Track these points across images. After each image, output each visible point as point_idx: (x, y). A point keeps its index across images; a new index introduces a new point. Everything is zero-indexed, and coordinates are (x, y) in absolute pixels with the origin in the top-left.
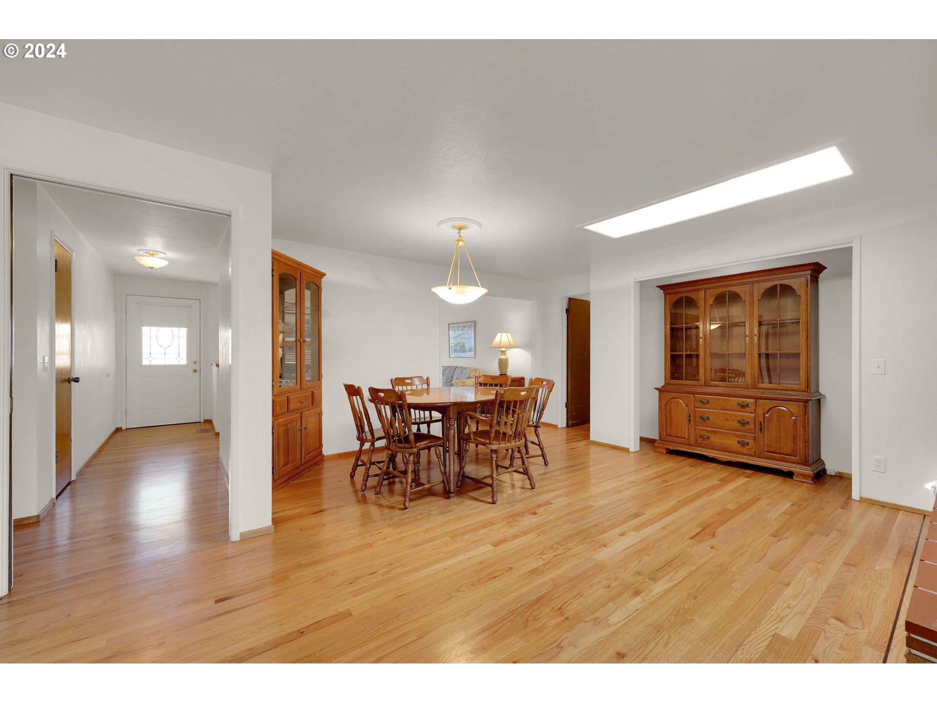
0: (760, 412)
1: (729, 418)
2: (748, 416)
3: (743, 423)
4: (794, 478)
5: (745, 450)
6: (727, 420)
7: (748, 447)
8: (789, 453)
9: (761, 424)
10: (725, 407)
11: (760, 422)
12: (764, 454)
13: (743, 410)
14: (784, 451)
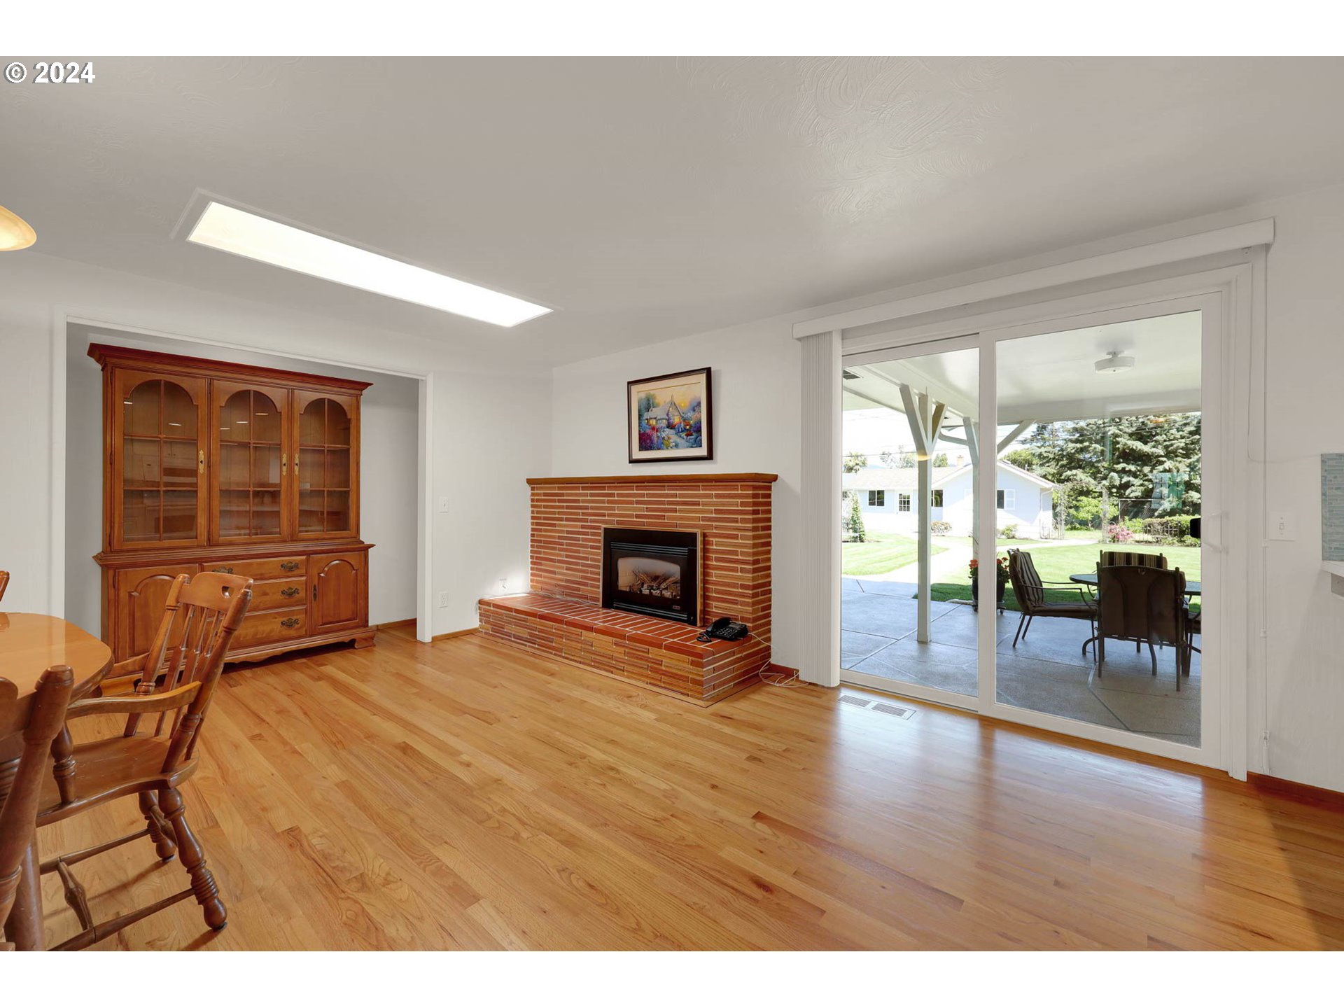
0: (315, 572)
1: (268, 591)
2: (297, 580)
3: (290, 593)
4: (356, 647)
5: (292, 633)
6: (265, 594)
7: (297, 626)
8: (349, 617)
9: (315, 589)
10: (262, 574)
11: (315, 586)
12: (319, 629)
13: (289, 574)
14: (344, 617)
